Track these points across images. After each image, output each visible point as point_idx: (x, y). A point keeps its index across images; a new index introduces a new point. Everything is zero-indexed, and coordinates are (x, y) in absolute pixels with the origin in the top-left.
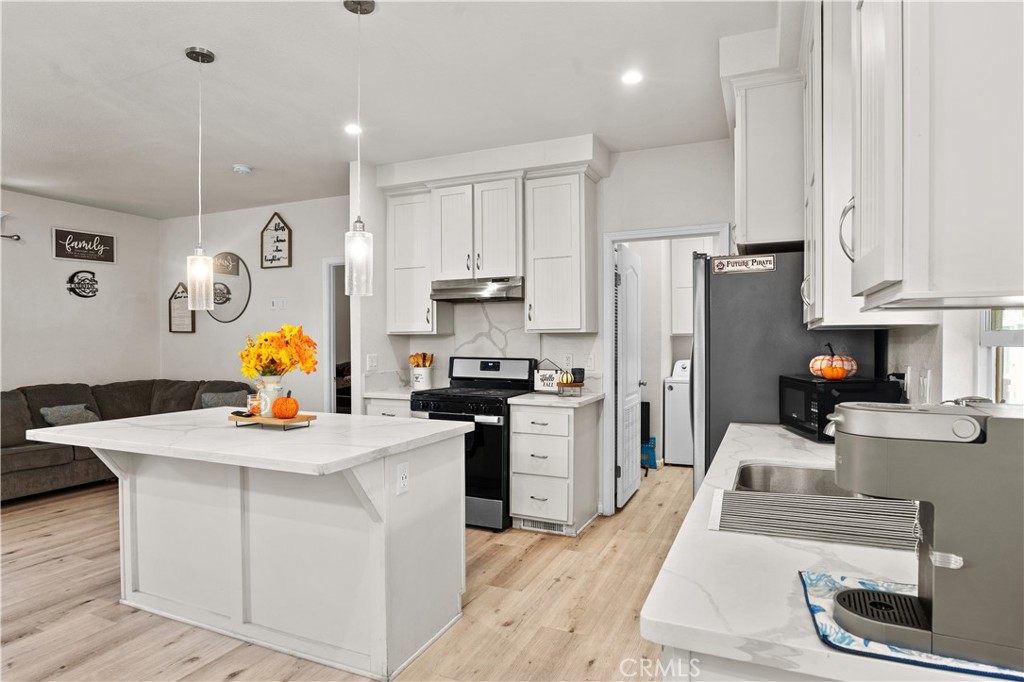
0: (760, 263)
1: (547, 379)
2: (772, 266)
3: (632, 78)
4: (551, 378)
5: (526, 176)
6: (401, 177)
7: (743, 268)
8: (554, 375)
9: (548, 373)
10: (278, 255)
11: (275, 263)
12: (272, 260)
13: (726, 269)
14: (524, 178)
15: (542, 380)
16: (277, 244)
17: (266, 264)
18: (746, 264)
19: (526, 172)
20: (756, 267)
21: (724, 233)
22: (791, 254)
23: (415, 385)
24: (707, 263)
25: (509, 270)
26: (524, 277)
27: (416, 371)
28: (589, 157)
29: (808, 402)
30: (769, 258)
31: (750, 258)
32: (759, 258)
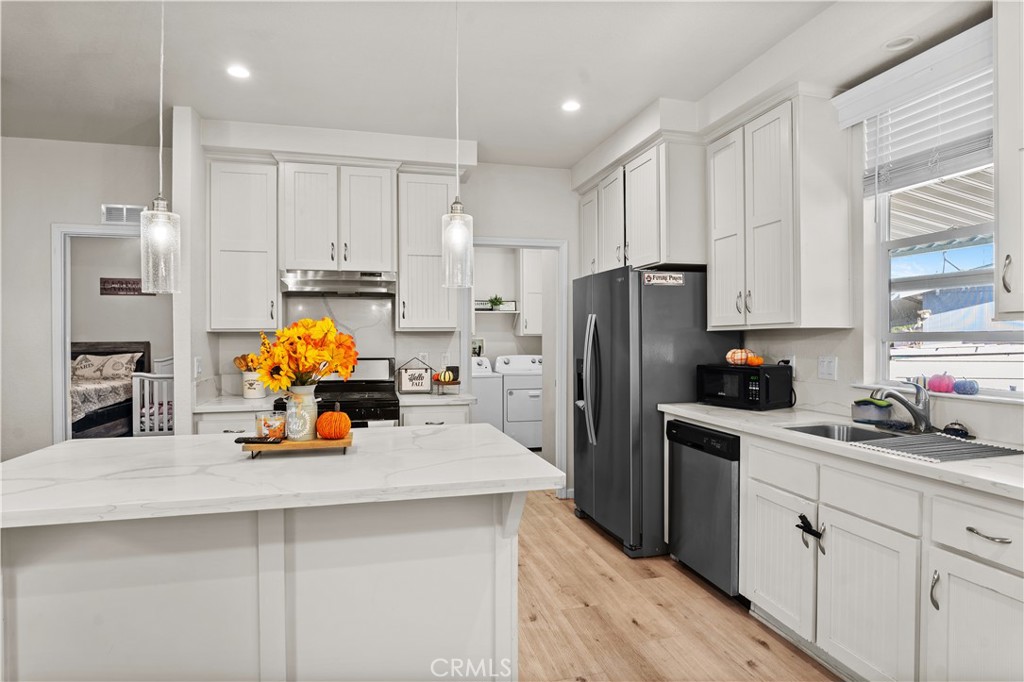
0: (674, 278)
1: (416, 378)
2: (681, 282)
3: (571, 106)
4: (420, 377)
5: (405, 167)
6: (237, 138)
7: (664, 281)
8: (424, 374)
9: (417, 373)
13: (653, 282)
14: (399, 171)
15: (411, 380)
18: (665, 278)
19: (404, 163)
20: (671, 282)
21: (564, 248)
22: (698, 274)
23: (249, 393)
24: (640, 275)
25: (382, 264)
26: (398, 273)
27: (249, 376)
28: (474, 162)
29: (744, 384)
30: (680, 275)
31: (667, 274)
32: (674, 275)
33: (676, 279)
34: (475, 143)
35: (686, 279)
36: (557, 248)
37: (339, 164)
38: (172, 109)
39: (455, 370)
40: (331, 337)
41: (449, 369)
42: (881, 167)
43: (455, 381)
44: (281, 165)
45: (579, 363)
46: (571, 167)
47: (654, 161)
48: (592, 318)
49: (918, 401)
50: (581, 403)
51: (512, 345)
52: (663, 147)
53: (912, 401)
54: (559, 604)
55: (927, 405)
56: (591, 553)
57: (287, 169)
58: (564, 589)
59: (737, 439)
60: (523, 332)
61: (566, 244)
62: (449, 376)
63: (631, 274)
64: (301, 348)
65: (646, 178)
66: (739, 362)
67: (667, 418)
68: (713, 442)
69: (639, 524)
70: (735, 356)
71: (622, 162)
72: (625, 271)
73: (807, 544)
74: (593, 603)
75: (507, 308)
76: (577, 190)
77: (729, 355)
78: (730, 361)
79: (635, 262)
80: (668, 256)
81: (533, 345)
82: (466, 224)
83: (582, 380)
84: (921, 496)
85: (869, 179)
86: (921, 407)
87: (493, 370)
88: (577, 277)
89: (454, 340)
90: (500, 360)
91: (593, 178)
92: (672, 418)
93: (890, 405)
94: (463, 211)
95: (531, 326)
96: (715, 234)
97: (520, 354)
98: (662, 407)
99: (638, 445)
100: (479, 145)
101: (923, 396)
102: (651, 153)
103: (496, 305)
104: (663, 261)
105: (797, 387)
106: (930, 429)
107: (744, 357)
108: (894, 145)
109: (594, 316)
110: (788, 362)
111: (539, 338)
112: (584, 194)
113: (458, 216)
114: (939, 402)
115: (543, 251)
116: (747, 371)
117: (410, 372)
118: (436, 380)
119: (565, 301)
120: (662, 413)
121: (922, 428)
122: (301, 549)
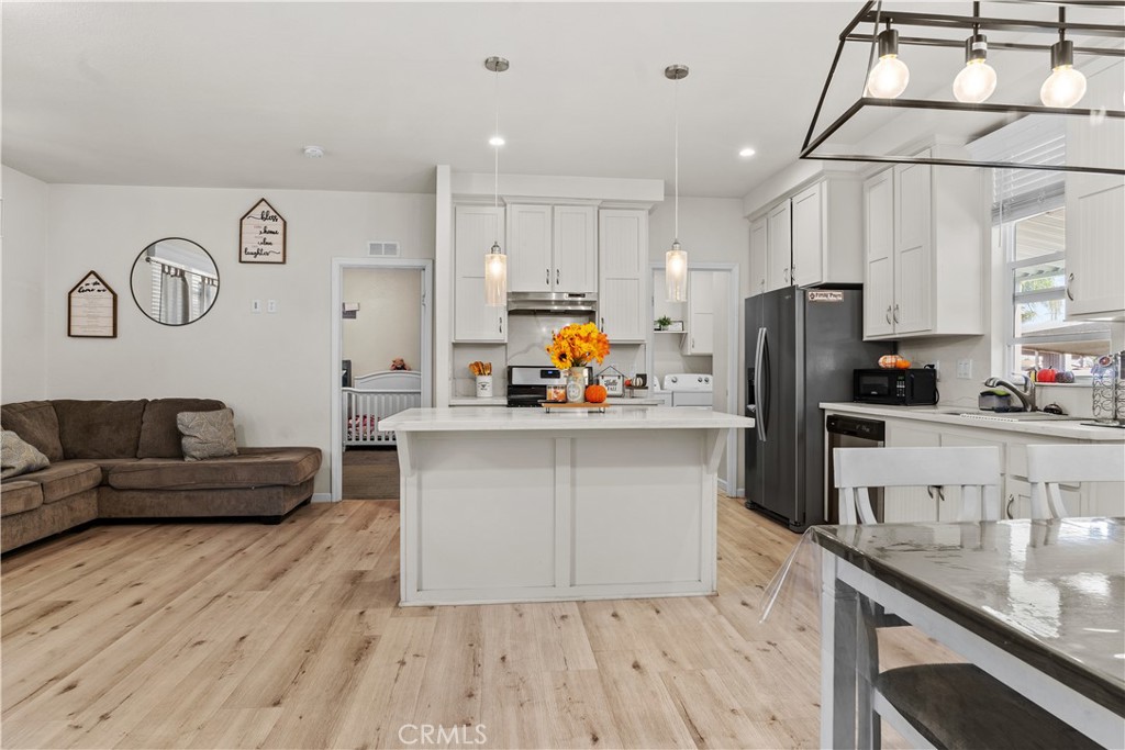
0: (835, 296)
1: (611, 384)
2: (841, 299)
3: (747, 152)
4: (614, 383)
5: (604, 205)
6: (476, 189)
7: (826, 298)
8: (617, 380)
9: (612, 379)
10: (266, 248)
11: (259, 258)
12: (256, 254)
13: (816, 298)
14: (600, 208)
15: (607, 385)
16: (265, 235)
17: (245, 258)
18: (827, 296)
19: (604, 201)
20: (832, 299)
21: (736, 270)
22: (855, 292)
23: (481, 393)
24: (805, 292)
25: (587, 287)
26: (598, 294)
27: (482, 379)
28: (662, 198)
29: (893, 383)
30: (839, 293)
31: (828, 292)
32: (835, 293)
33: (836, 296)
34: (662, 182)
35: (845, 297)
36: (730, 270)
37: (554, 204)
38: (436, 168)
39: (644, 377)
40: (594, 335)
41: (638, 376)
42: (1005, 202)
43: (644, 386)
44: (508, 206)
45: (750, 372)
46: (742, 197)
47: (817, 195)
48: (763, 331)
49: (1026, 389)
50: (751, 407)
51: (679, 364)
52: (825, 184)
53: (1020, 389)
54: (738, 553)
55: (1033, 392)
56: (761, 529)
57: (513, 210)
58: (742, 546)
59: (884, 422)
60: (690, 351)
61: (737, 267)
62: (639, 381)
63: (797, 292)
64: (577, 342)
65: (811, 211)
66: (889, 366)
67: (827, 414)
68: (864, 428)
69: (803, 505)
70: (887, 361)
71: (790, 194)
72: (792, 290)
73: (931, 495)
74: (765, 553)
75: (674, 328)
76: (748, 217)
77: (881, 360)
78: (882, 365)
79: (800, 282)
80: (829, 277)
81: (703, 364)
82: (683, 257)
83: (753, 387)
84: (1005, 445)
85: (995, 211)
86: (1028, 393)
87: (662, 388)
88: (747, 297)
89: (640, 352)
90: (668, 379)
91: (762, 208)
92: (831, 414)
93: (1009, 395)
94: (680, 249)
95: (699, 345)
96: (870, 257)
97: (686, 372)
98: (822, 405)
99: (803, 437)
100: (665, 183)
101: (1029, 385)
102: (815, 189)
103: (664, 325)
104: (825, 281)
105: (940, 386)
106: (1035, 409)
107: (894, 361)
108: (1014, 183)
109: (765, 329)
110: (932, 366)
111: (711, 356)
112: (754, 221)
113: (677, 253)
114: (1044, 390)
115: (715, 273)
116: (896, 373)
117: (606, 378)
118: (629, 385)
119: (736, 318)
120: (823, 410)
121: (1029, 409)
122: (581, 472)
